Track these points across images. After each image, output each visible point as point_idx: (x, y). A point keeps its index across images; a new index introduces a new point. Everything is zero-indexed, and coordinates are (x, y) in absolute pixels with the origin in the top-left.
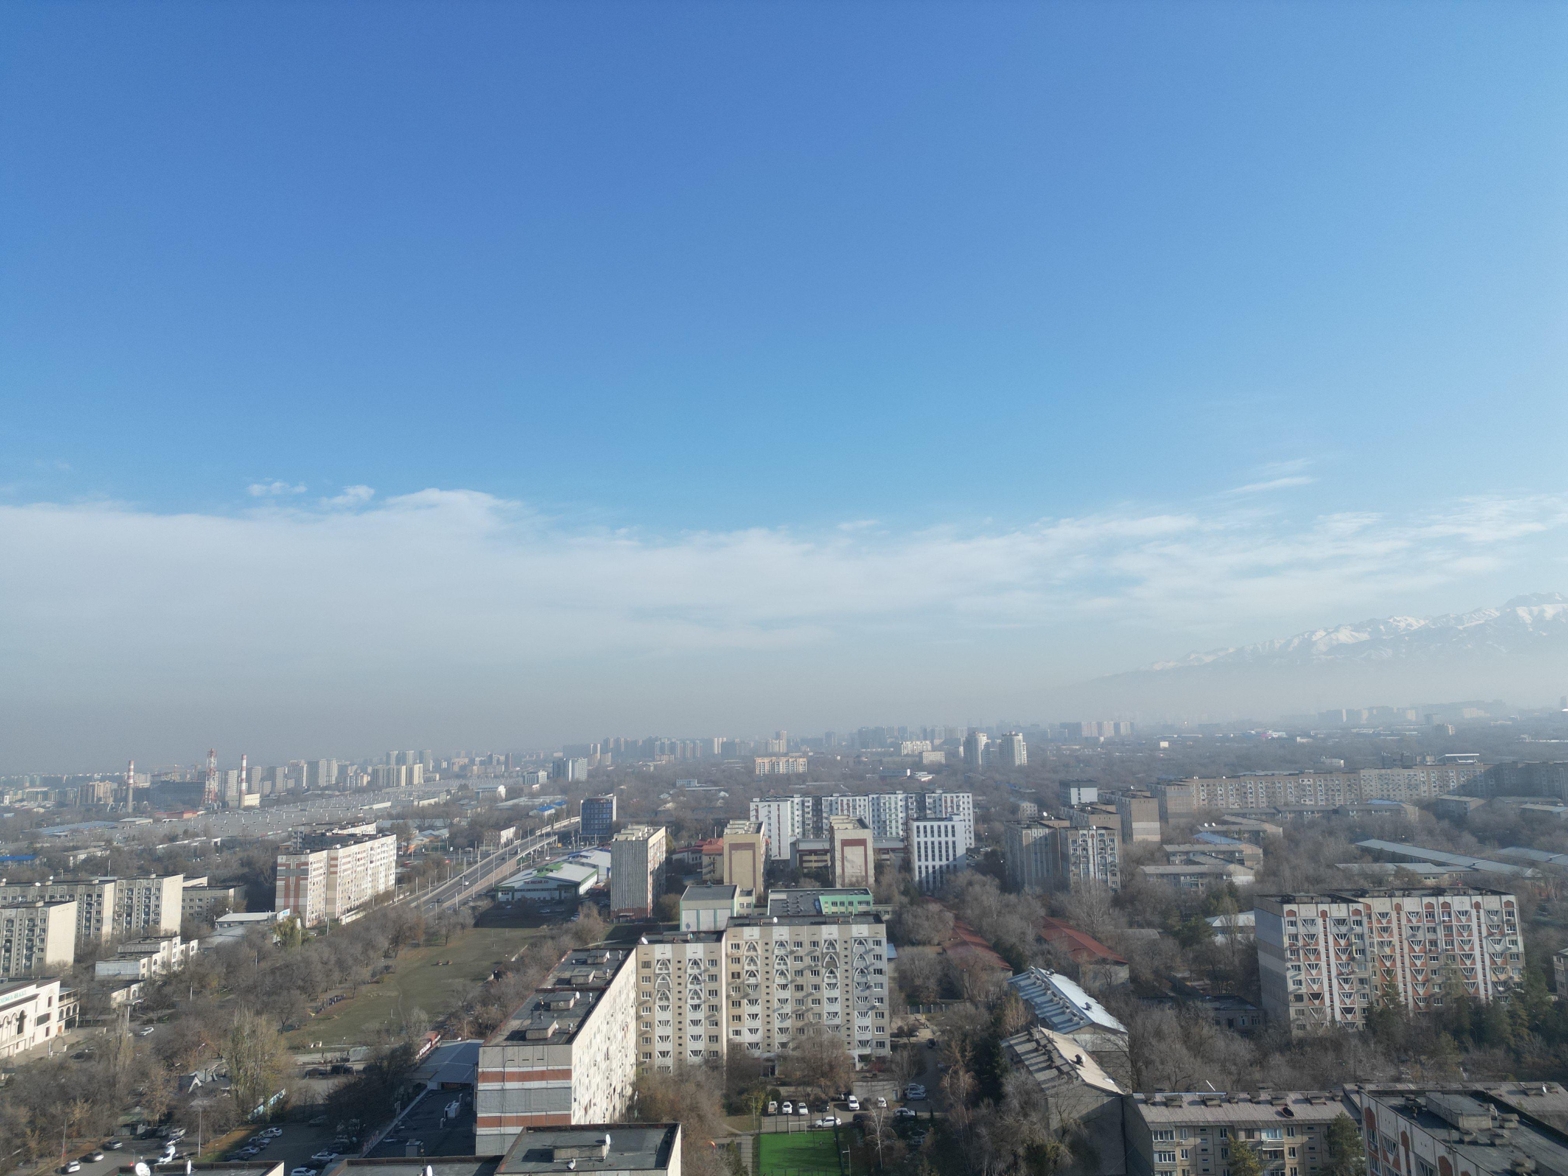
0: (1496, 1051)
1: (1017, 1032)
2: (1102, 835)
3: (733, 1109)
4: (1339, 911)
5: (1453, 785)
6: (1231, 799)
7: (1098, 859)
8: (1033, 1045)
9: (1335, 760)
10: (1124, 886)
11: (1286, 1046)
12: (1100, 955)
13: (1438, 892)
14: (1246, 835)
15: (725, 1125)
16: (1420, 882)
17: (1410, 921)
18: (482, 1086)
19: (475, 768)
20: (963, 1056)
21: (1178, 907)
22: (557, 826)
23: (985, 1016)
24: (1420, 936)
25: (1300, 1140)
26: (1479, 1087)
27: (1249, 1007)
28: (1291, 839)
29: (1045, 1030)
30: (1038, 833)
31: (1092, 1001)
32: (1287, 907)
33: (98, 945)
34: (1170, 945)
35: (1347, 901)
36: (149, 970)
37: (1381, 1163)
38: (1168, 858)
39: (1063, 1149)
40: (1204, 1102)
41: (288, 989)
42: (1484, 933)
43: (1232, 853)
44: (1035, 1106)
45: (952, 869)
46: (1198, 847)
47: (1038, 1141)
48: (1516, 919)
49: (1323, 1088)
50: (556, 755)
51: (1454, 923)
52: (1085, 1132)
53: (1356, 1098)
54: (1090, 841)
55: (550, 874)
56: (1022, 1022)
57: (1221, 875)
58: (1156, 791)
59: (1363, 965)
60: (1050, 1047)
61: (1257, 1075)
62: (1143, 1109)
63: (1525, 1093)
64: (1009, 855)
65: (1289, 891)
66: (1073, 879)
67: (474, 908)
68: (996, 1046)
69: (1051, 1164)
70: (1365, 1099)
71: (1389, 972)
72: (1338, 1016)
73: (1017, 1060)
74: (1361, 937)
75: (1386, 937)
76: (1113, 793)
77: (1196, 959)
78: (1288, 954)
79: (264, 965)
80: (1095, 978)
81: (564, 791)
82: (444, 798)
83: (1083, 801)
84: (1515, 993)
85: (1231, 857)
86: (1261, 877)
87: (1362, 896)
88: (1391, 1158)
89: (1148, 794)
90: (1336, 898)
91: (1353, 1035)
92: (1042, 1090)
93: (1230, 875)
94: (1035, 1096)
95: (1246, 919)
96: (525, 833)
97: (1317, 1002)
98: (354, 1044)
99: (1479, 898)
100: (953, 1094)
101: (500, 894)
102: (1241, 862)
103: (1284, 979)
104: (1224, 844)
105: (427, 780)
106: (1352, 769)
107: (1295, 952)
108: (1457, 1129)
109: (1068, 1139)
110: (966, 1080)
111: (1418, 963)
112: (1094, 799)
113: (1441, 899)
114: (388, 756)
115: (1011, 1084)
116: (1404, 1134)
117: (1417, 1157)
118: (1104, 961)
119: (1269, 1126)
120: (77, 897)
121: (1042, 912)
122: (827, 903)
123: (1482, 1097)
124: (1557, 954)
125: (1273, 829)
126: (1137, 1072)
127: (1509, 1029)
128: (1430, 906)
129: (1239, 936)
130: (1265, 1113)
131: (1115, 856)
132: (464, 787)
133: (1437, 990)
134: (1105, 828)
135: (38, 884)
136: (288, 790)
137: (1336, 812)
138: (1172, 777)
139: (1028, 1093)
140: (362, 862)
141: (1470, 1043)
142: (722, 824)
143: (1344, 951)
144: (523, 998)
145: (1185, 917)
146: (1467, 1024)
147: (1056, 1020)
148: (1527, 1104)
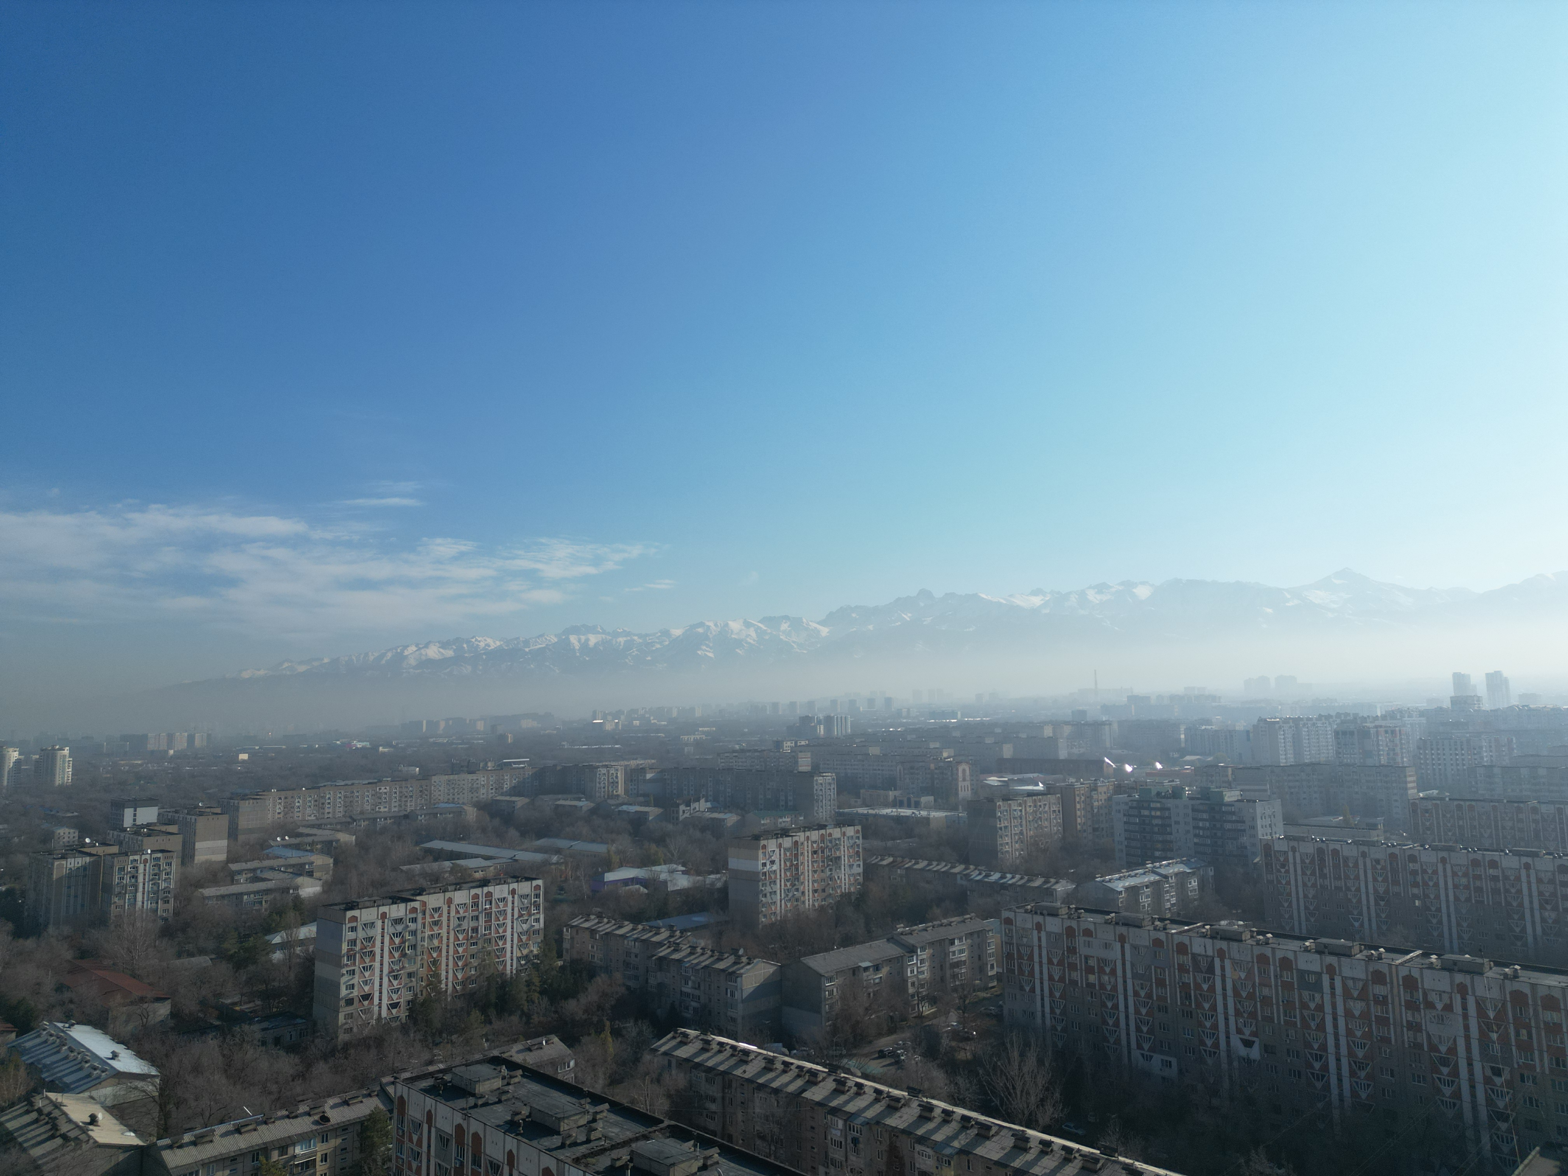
2: (157, 859)
5: (506, 787)
6: (308, 811)
17: (458, 912)
28: (363, 846)
42: (516, 915)
48: (541, 900)
53: (391, 1090)
59: (412, 960)
77: (249, 982)
83: (138, 823)
93: (297, 888)
104: (295, 857)
108: (473, 1095)
117: (438, 1130)
123: (496, 1061)
125: (346, 838)
148: (530, 1059)
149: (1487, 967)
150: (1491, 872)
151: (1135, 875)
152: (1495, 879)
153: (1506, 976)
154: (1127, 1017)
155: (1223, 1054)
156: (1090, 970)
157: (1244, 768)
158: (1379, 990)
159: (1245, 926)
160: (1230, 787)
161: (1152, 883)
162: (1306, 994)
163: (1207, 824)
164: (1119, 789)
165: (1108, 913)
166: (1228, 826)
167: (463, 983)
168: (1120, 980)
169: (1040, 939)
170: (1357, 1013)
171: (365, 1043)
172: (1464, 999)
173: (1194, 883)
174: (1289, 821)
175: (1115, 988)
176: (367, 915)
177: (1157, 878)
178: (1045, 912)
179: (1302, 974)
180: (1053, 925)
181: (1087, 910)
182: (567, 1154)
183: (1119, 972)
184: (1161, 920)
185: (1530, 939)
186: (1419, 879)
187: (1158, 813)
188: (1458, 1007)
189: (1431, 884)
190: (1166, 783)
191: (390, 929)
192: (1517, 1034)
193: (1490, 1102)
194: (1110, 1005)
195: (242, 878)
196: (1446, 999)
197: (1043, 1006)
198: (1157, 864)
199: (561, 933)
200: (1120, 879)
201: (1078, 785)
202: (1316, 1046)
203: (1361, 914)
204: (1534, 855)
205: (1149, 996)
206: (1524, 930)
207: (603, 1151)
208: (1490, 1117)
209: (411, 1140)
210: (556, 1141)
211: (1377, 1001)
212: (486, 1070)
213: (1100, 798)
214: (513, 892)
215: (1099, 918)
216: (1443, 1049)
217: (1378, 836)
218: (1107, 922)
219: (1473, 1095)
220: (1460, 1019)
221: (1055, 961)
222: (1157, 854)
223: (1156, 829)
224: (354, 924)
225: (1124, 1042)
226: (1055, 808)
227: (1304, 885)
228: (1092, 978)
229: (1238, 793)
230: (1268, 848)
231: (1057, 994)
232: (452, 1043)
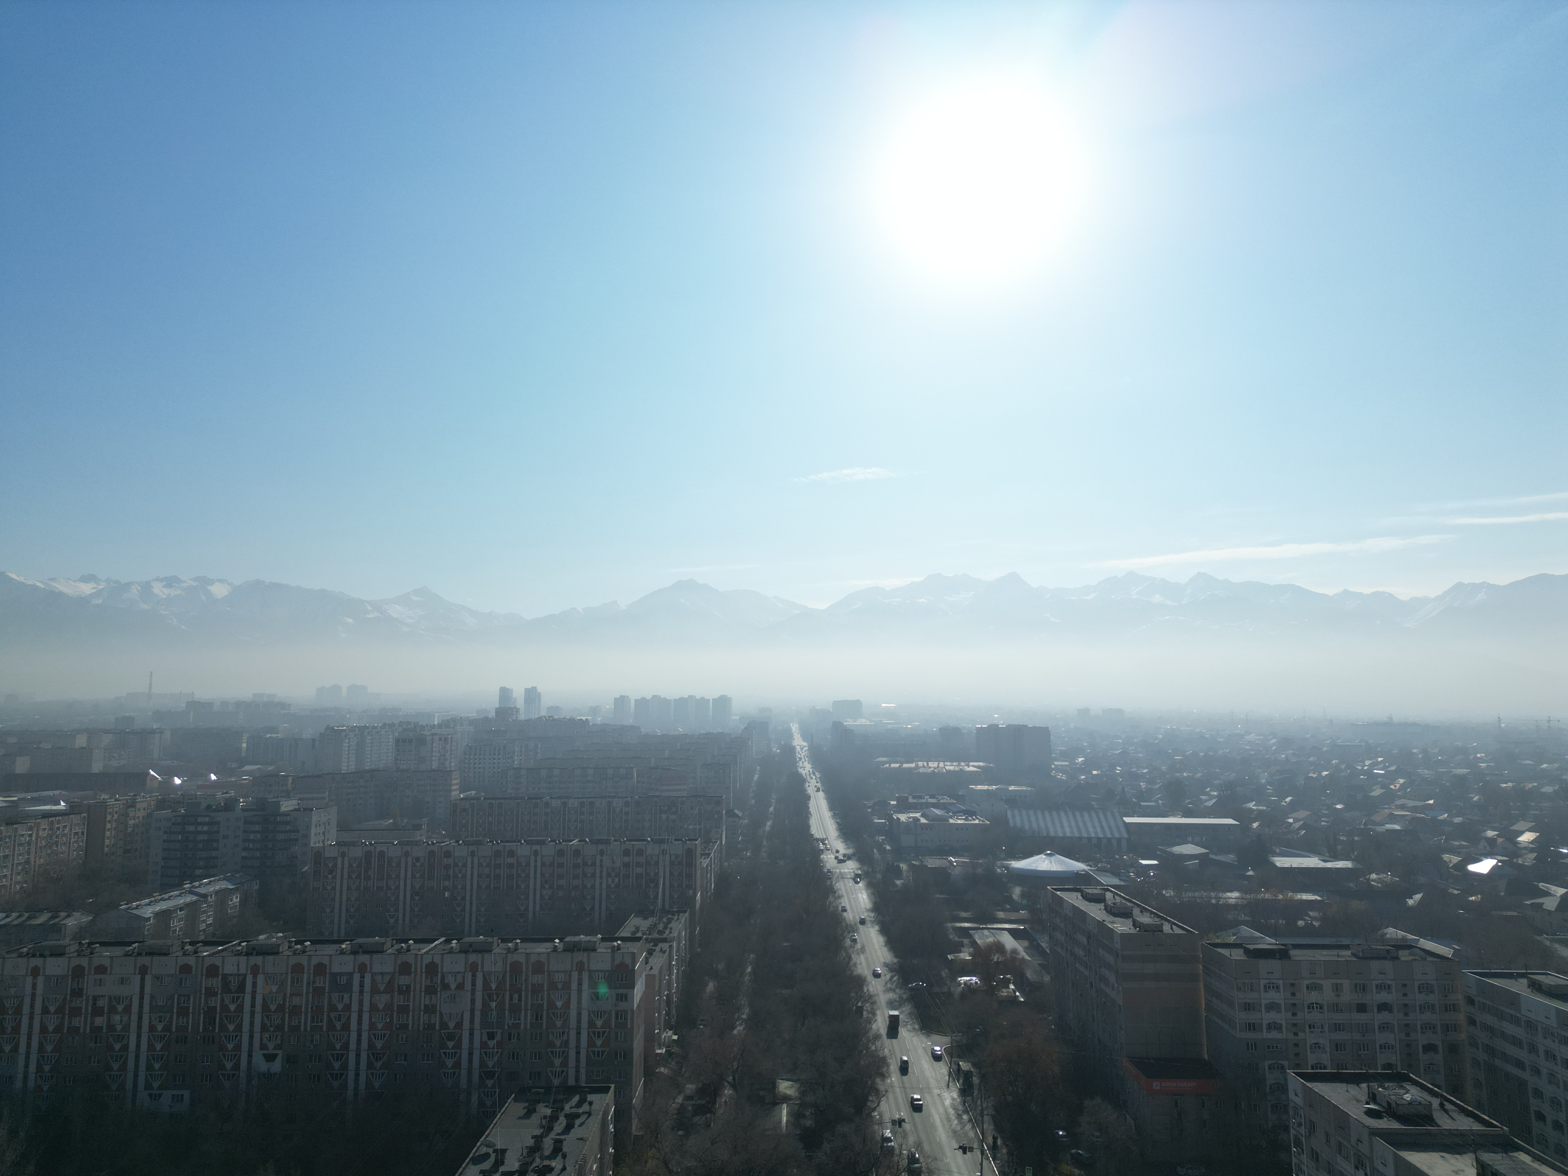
149: (495, 944)
150: (510, 860)
151: (169, 899)
152: (511, 866)
153: (509, 949)
154: (137, 1057)
155: (243, 1075)
156: (97, 1011)
157: (305, 777)
158: (404, 980)
159: (285, 937)
160: (288, 797)
161: (187, 905)
162: (335, 996)
163: (259, 836)
164: (161, 804)
165: (130, 944)
166: (281, 836)
168: (134, 1017)
169: (34, 986)
170: (381, 1006)
172: (474, 976)
173: (236, 900)
174: (342, 827)
175: (126, 1028)
177: (195, 898)
178: (47, 953)
179: (334, 976)
180: (55, 967)
181: (103, 944)
183: (135, 1008)
184: (192, 943)
185: (531, 915)
186: (451, 872)
187: (205, 828)
188: (468, 986)
189: (460, 875)
190: (219, 795)
192: (511, 999)
193: (482, 1064)
194: (117, 1047)
196: (460, 979)
197: (27, 1066)
198: (197, 884)
200: (149, 904)
201: (112, 802)
202: (338, 1046)
203: (397, 910)
204: (542, 843)
205: (167, 1028)
206: (527, 909)
208: (481, 1077)
211: (400, 992)
213: (139, 814)
215: (118, 951)
216: (452, 1025)
217: (420, 836)
218: (127, 955)
219: (470, 1061)
220: (469, 994)
221: (52, 1009)
222: (198, 872)
223: (201, 846)
225: (129, 1085)
226: (77, 829)
227: (349, 888)
228: (99, 1021)
229: (295, 802)
230: (318, 856)
231: (49, 1048)
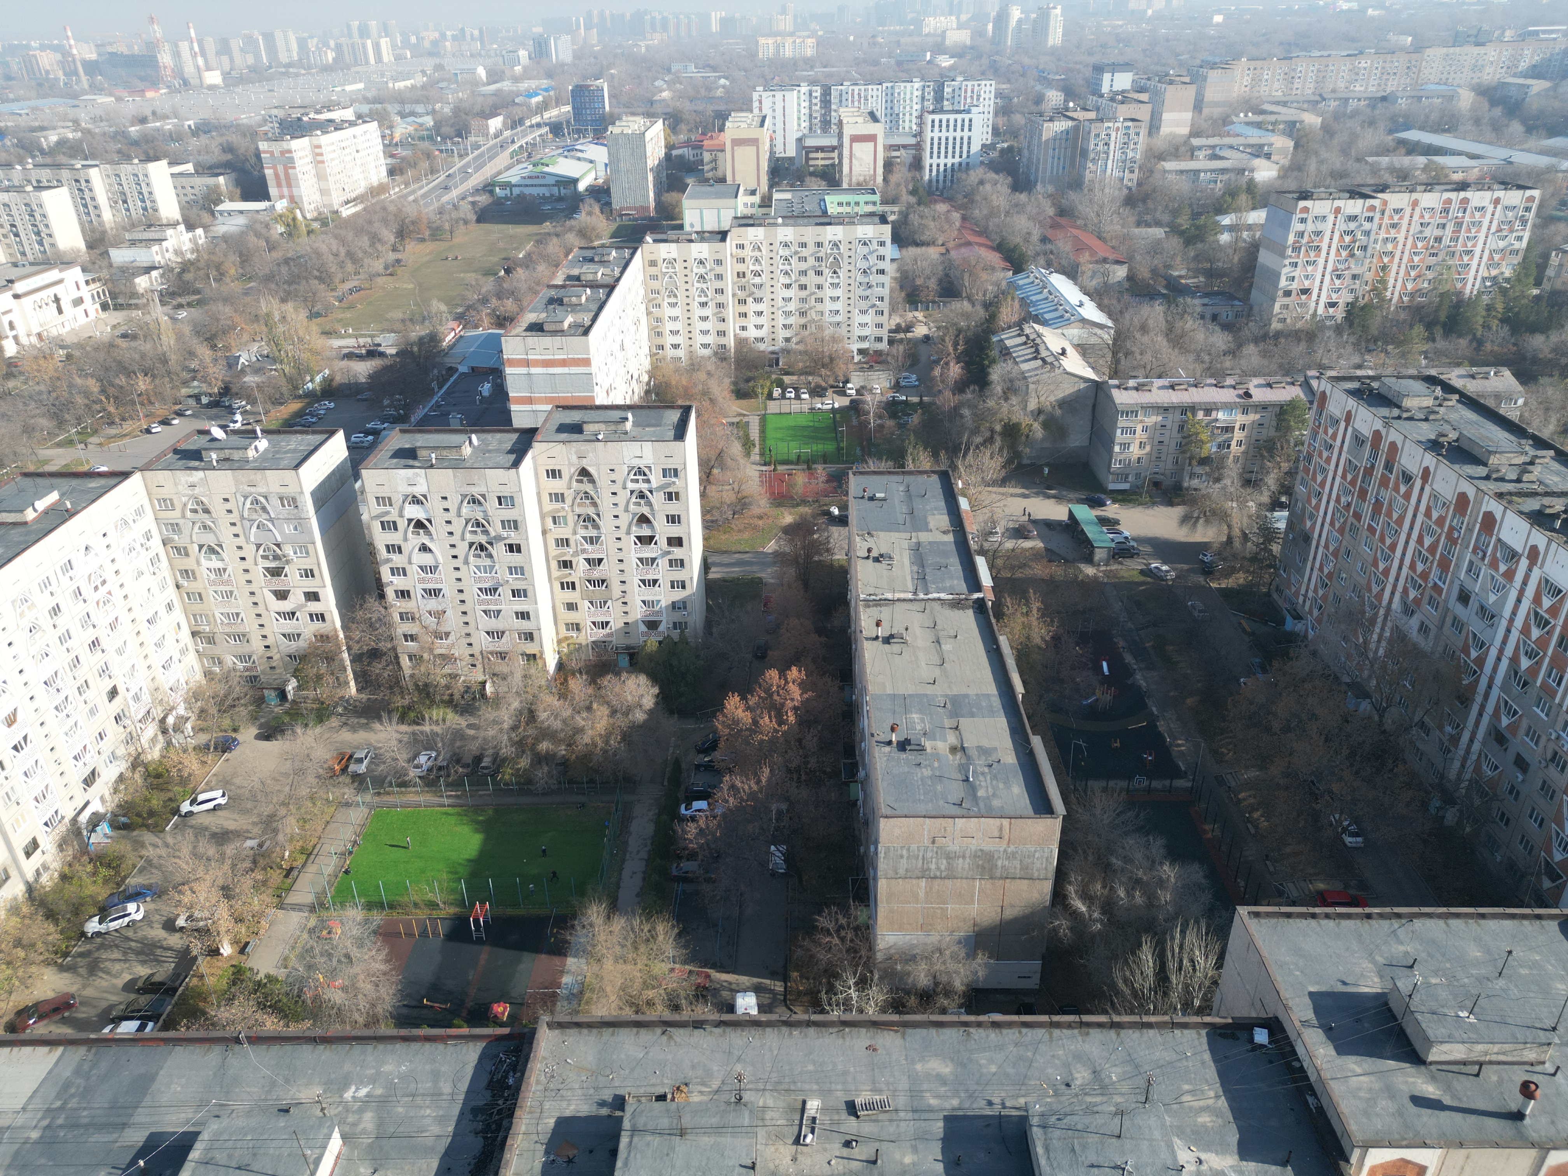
0: (1461, 341)
1: (1009, 327)
2: (1128, 128)
3: (741, 394)
4: (1354, 206)
5: (1523, 65)
6: (1276, 85)
7: (1118, 155)
8: (1024, 339)
9: (1402, 37)
10: (1139, 184)
11: (1263, 338)
12: (1101, 254)
13: (1462, 186)
14: (1281, 127)
15: (734, 408)
16: (1446, 176)
17: (1422, 217)
18: (508, 370)
19: (448, 44)
20: (955, 349)
21: (1190, 205)
22: (546, 115)
23: (981, 313)
24: (1427, 232)
25: (1253, 417)
26: (1433, 372)
27: (1237, 303)
28: (1327, 130)
29: (1036, 326)
30: (1061, 126)
31: (1086, 299)
32: (1302, 204)
33: (104, 232)
34: (1175, 243)
35: (1365, 196)
36: (163, 257)
37: (1321, 435)
38: (1192, 152)
39: (1036, 426)
40: (1172, 387)
41: (306, 279)
42: (1493, 229)
43: (1261, 146)
44: (1015, 391)
45: (964, 167)
46: (1227, 141)
47: (1015, 419)
48: (1531, 215)
49: (1286, 374)
50: (535, 30)
51: (1467, 219)
52: (1058, 412)
53: (1314, 383)
54: (1113, 135)
55: (546, 169)
56: (1015, 318)
57: (1244, 170)
58: (1197, 78)
59: (1360, 262)
60: (1038, 341)
61: (1228, 363)
62: (1115, 393)
63: (1473, 377)
64: (1026, 152)
65: (1309, 187)
66: (1088, 176)
67: (473, 203)
68: (988, 340)
69: (1023, 438)
70: (1323, 382)
71: (1384, 268)
72: (1321, 310)
73: (1006, 353)
74: (1367, 233)
75: (1393, 233)
76: (1149, 79)
77: (1196, 258)
78: (1289, 252)
79: (275, 254)
80: (1092, 277)
81: (549, 75)
82: (419, 80)
83: (1115, 89)
84: (1500, 288)
85: (1260, 152)
86: (1284, 173)
87: (1382, 191)
88: (1330, 431)
89: (1187, 80)
90: (1355, 194)
91: (1329, 328)
92: (1025, 378)
93: (1252, 170)
94: (1018, 384)
95: (1257, 217)
96: (515, 123)
97: (1304, 297)
98: (383, 331)
99: (1500, 194)
100: (943, 382)
101: (497, 189)
102: (1268, 156)
103: (1278, 276)
104: (1255, 136)
105: (398, 58)
106: (1418, 48)
107: (1296, 249)
108: (1399, 407)
109: (1042, 418)
110: (955, 370)
111: (1416, 259)
112: (1128, 86)
113: (1462, 194)
114: (349, 27)
115: (996, 373)
116: (1349, 413)
117: (1354, 430)
118: (1105, 260)
119: (1228, 407)
120: (64, 181)
121: (1051, 212)
122: (833, 203)
123: (1432, 381)
124: (1558, 249)
125: (1312, 120)
126: (1116, 361)
127: (1480, 320)
128: (1449, 201)
129: (1245, 234)
130: (1228, 395)
131: (1137, 153)
132: (439, 67)
133: (1426, 285)
134: (1133, 120)
135: (18, 167)
136: (248, 67)
137: (1384, 99)
138: (1218, 60)
139: (1011, 381)
140: (347, 151)
141: (1438, 331)
142: (723, 117)
143: (1345, 248)
144: (536, 293)
145: (1195, 216)
146: (1443, 316)
147: (1047, 316)
148: (1472, 387)
167: (1412, 295)
171: (1296, 335)
176: (1318, 207)
182: (1492, 487)
191: (1342, 226)
195: (1201, 154)
199: (1546, 257)
207: (1534, 494)
209: (1326, 433)
210: (1482, 471)
212: (1419, 386)
214: (1497, 202)
224: (1304, 216)
232: (1387, 352)
